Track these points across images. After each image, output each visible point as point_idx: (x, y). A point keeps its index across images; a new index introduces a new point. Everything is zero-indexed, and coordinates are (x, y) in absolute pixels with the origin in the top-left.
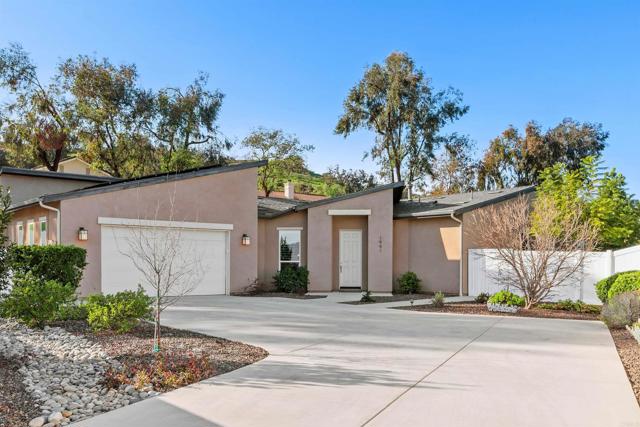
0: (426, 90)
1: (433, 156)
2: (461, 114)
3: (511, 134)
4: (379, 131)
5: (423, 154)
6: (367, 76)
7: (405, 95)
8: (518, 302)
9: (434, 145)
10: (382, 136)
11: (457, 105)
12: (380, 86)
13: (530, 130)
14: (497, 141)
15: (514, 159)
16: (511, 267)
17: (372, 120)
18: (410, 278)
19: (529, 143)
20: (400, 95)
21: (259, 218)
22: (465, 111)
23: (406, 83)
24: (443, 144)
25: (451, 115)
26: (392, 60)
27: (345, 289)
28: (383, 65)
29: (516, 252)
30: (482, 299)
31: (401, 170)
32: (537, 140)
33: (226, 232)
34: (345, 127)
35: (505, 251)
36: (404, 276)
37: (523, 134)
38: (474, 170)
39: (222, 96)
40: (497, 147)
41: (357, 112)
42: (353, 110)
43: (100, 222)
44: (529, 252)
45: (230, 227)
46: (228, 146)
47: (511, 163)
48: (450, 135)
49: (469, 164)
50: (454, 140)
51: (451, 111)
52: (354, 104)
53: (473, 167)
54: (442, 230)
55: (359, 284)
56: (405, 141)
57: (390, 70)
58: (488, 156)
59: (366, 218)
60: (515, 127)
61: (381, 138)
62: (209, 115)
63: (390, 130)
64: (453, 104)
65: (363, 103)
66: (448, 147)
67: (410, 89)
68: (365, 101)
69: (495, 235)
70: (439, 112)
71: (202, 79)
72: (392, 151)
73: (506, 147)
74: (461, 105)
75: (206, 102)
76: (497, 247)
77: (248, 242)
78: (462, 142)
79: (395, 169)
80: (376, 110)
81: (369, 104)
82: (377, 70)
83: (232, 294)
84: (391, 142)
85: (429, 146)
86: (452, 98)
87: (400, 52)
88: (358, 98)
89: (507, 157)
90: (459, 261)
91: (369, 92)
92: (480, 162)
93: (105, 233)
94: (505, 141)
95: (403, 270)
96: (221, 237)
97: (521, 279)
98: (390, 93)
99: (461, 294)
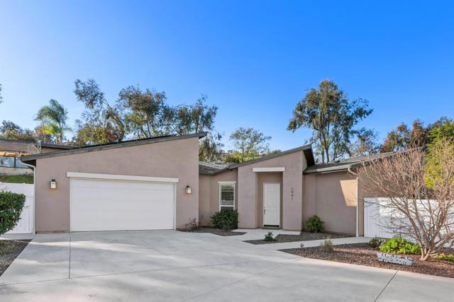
0: (344, 101)
1: (349, 142)
2: (368, 114)
3: (402, 128)
4: (315, 128)
5: (342, 141)
6: (307, 96)
7: (331, 105)
8: (412, 250)
9: (350, 136)
10: (317, 131)
11: (364, 109)
12: (315, 102)
13: (416, 125)
14: (393, 133)
15: (404, 143)
16: (403, 215)
17: (310, 121)
18: (314, 221)
19: (415, 133)
20: (327, 105)
21: (200, 174)
22: (370, 112)
23: (331, 97)
24: (355, 135)
25: (361, 116)
26: (323, 85)
27: (267, 227)
28: (318, 89)
29: (410, 201)
30: (375, 244)
31: (329, 151)
32: (420, 131)
33: (174, 184)
34: (293, 126)
35: (398, 199)
36: (310, 218)
37: (411, 127)
38: (377, 150)
39: (216, 108)
40: (392, 136)
41: (300, 117)
42: (298, 116)
43: (68, 176)
44: (425, 201)
45: (176, 180)
46: (220, 137)
47: (403, 146)
48: (360, 129)
49: (374, 147)
50: (363, 133)
51: (360, 113)
52: (299, 113)
53: (376, 148)
54: (342, 182)
55: (278, 224)
56: (331, 133)
57: (321, 91)
58: (386, 142)
59: (281, 174)
60: (405, 124)
61: (317, 132)
62: (208, 120)
63: (322, 127)
64: (362, 109)
65: (304, 112)
66: (360, 137)
67: (334, 101)
68: (306, 110)
69: (386, 183)
70: (353, 114)
71: (203, 99)
72: (323, 140)
73: (398, 136)
74: (367, 109)
75: (205, 112)
76: (388, 196)
77: (189, 191)
78: (369, 133)
79: (325, 150)
80: (313, 115)
81: (308, 112)
82: (314, 92)
83: (178, 229)
84: (322, 135)
85: (346, 136)
86: (361, 105)
87: (328, 80)
88: (301, 108)
89: (400, 142)
90: (355, 208)
91: (308, 105)
92: (381, 145)
93: (73, 184)
94: (399, 132)
95: (311, 214)
96: (170, 187)
97: (416, 228)
98: (321, 105)
99: (357, 235)
